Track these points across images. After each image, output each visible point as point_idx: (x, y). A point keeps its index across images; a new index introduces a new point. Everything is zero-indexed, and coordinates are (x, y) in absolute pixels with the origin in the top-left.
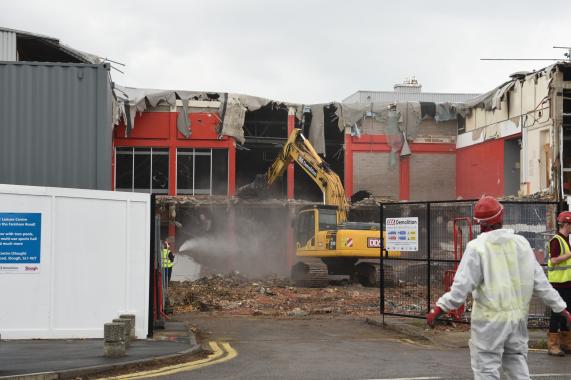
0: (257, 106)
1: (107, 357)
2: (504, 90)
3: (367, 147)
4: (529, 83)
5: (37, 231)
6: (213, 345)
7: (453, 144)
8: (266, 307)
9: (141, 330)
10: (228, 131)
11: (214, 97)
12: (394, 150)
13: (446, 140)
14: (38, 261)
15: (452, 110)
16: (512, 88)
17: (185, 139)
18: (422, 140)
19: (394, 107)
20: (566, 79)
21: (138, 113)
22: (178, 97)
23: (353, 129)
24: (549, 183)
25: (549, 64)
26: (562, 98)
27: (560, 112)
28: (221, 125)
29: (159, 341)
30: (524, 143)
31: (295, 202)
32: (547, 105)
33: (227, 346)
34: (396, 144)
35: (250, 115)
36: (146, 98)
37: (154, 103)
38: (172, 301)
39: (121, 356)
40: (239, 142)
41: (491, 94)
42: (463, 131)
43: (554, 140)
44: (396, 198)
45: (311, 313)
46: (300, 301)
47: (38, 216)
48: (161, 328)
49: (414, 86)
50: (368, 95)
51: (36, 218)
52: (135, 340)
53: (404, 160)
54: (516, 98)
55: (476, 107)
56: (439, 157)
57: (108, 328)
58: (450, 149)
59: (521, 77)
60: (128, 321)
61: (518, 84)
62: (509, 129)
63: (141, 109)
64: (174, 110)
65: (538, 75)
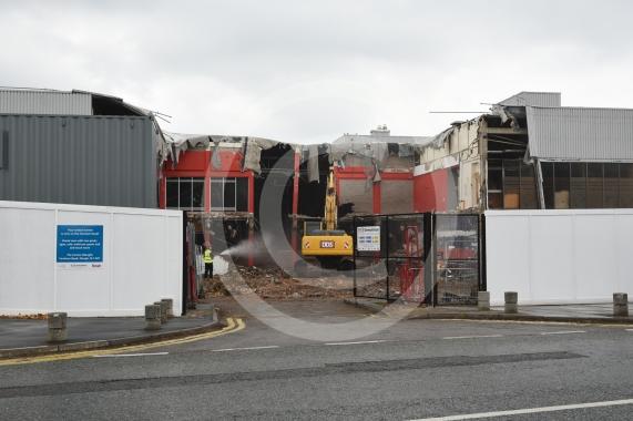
0: (269, 146)
1: (147, 330)
2: (446, 135)
3: (350, 175)
4: (464, 129)
5: (100, 239)
6: (230, 320)
7: (411, 173)
8: (274, 292)
9: (177, 310)
10: (248, 165)
11: (237, 139)
12: (369, 177)
13: (407, 171)
14: (101, 260)
15: (411, 148)
16: (452, 133)
17: (216, 171)
18: (389, 170)
19: (369, 146)
20: (489, 126)
21: (181, 152)
22: (211, 140)
23: (339, 161)
24: (478, 201)
25: (477, 116)
26: (486, 140)
27: (485, 150)
28: (243, 161)
29: (190, 317)
30: (461, 172)
31: (298, 216)
32: (476, 145)
33: (239, 321)
34: (370, 174)
35: (264, 153)
36: (188, 141)
37: (194, 145)
38: (205, 289)
39: (158, 329)
40: (256, 173)
41: (438, 137)
42: (419, 164)
43: (482, 170)
44: (370, 212)
45: (306, 296)
46: (300, 288)
47: (101, 227)
48: (193, 308)
49: (384, 132)
50: (352, 138)
51: (99, 229)
52: (171, 317)
53: (376, 185)
54: (455, 140)
55: (427, 146)
56: (403, 182)
57: (148, 309)
58: (410, 177)
59: (458, 125)
60: (167, 303)
61: (456, 130)
62: (449, 163)
63: (184, 149)
64: (208, 150)
65: (470, 124)
